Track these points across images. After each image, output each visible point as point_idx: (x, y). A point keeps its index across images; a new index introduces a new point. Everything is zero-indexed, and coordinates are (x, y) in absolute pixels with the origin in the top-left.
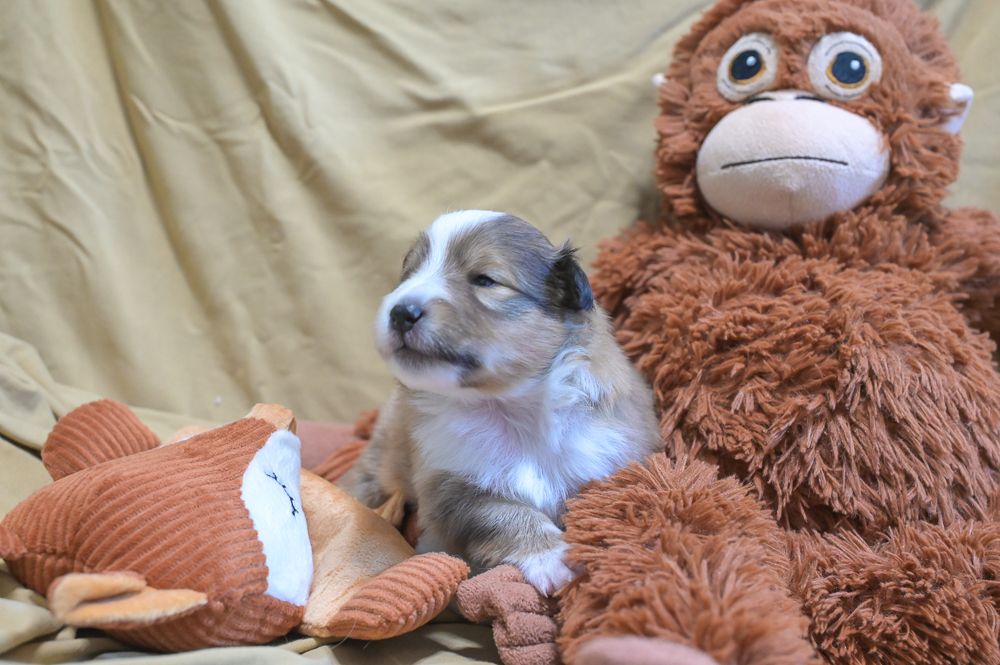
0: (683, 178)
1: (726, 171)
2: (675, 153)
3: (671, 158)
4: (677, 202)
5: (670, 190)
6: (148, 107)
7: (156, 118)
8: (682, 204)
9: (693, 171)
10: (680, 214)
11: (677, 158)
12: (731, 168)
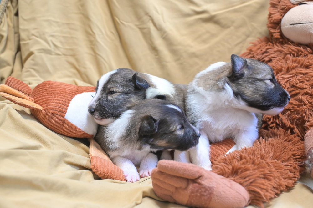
0: (277, 27)
1: (291, 26)
2: (275, 20)
3: (273, 21)
4: (274, 34)
5: (272, 31)
6: (119, 19)
7: (121, 22)
8: (275, 35)
9: (280, 25)
10: (275, 38)
11: (275, 21)
12: (293, 25)
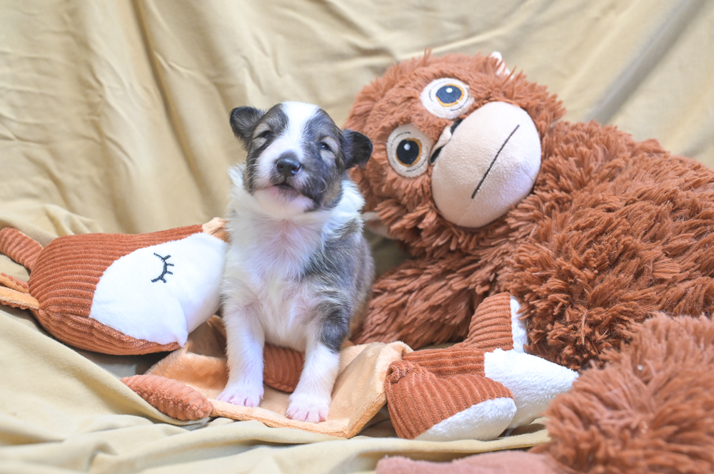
6: (165, 60)
7: (170, 66)
